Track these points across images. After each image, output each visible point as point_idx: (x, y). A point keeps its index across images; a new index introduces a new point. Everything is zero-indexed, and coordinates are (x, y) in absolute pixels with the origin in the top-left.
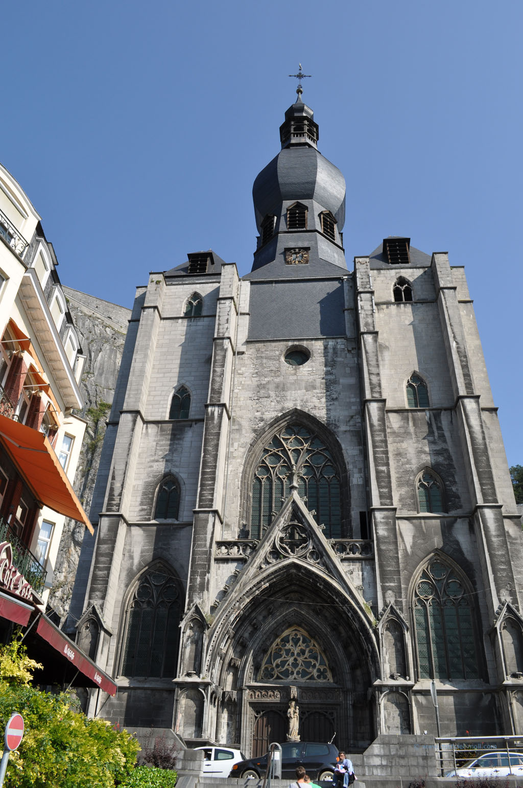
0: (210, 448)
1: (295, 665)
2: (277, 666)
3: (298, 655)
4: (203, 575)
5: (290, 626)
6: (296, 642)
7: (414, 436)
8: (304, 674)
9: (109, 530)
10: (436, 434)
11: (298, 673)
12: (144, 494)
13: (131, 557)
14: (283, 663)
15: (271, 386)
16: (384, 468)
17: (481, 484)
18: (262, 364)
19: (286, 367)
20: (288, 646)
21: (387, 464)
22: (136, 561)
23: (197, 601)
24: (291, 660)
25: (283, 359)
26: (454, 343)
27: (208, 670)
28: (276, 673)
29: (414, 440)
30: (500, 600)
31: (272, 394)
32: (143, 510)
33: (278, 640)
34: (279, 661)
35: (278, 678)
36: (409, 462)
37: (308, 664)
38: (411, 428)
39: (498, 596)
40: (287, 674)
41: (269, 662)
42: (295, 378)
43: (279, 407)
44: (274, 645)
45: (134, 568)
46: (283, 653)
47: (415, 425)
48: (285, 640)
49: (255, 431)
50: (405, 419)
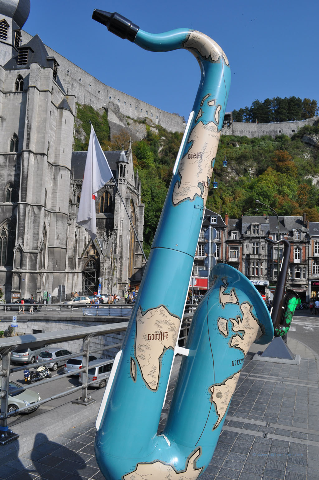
7: (8, 167)
17: (22, 193)
26: (27, 121)
29: (8, 169)
30: (18, 241)
36: (4, 180)
38: (7, 164)
47: (9, 162)
50: (6, 158)
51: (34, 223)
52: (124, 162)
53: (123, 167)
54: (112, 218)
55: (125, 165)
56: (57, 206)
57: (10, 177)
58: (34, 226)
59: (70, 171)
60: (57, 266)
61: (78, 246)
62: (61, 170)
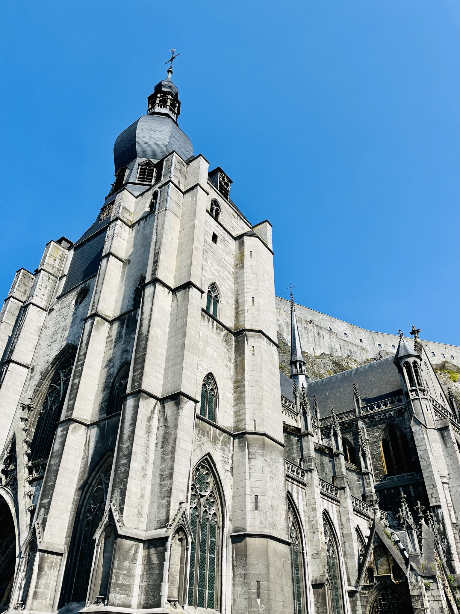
7: (124, 338)
15: (60, 330)
18: (60, 314)
19: (73, 309)
25: (72, 303)
26: (155, 235)
30: (110, 504)
31: (59, 336)
36: (113, 366)
38: (124, 331)
42: (74, 316)
43: (59, 347)
49: (42, 373)
50: (122, 323)
52: (410, 356)
53: (412, 365)
54: (421, 481)
55: (415, 362)
56: (247, 416)
57: (125, 355)
59: (278, 346)
60: (259, 600)
61: (341, 554)
62: (248, 339)
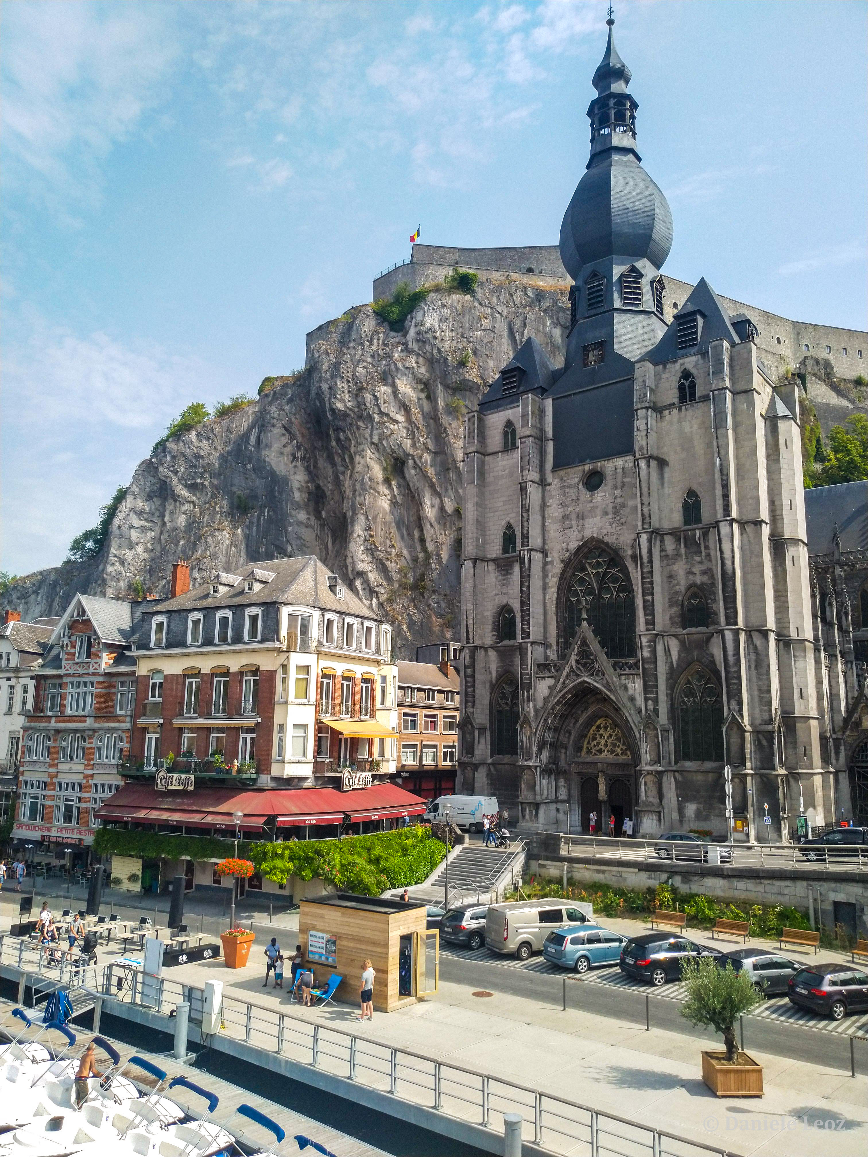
0: (525, 589)
1: (606, 745)
2: (595, 746)
3: (608, 738)
4: (528, 691)
5: (600, 718)
6: (606, 728)
7: (684, 557)
8: (612, 752)
9: (470, 658)
10: (703, 554)
11: (608, 751)
12: (494, 622)
13: (490, 673)
14: (598, 744)
15: (573, 516)
16: (649, 598)
17: (726, 608)
18: (565, 494)
19: (585, 494)
20: (601, 731)
21: (652, 594)
22: (494, 675)
23: (526, 709)
24: (603, 742)
25: (581, 486)
26: (718, 459)
27: (537, 756)
28: (593, 751)
29: (684, 561)
30: (729, 708)
31: (574, 522)
32: (493, 635)
33: (594, 728)
34: (595, 742)
35: (595, 754)
36: (678, 584)
37: (614, 745)
38: (683, 550)
39: (728, 705)
40: (600, 751)
41: (589, 743)
42: (591, 505)
43: (580, 537)
44: (591, 731)
45: (494, 682)
46: (598, 736)
47: (686, 546)
48: (599, 727)
49: (562, 561)
50: (678, 540)
51: (756, 668)
56: (791, 625)
57: (691, 577)
58: (758, 674)
59: (807, 545)
60: (806, 758)
62: (789, 548)
